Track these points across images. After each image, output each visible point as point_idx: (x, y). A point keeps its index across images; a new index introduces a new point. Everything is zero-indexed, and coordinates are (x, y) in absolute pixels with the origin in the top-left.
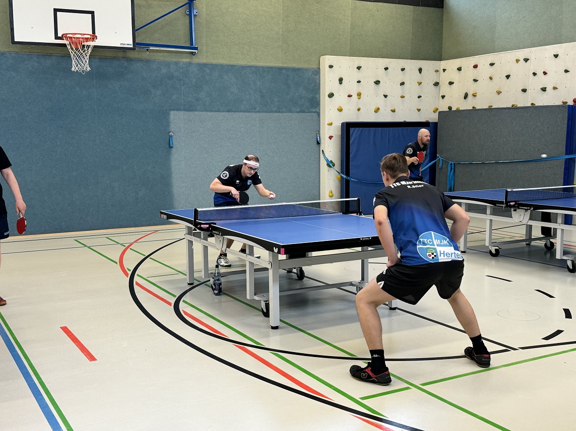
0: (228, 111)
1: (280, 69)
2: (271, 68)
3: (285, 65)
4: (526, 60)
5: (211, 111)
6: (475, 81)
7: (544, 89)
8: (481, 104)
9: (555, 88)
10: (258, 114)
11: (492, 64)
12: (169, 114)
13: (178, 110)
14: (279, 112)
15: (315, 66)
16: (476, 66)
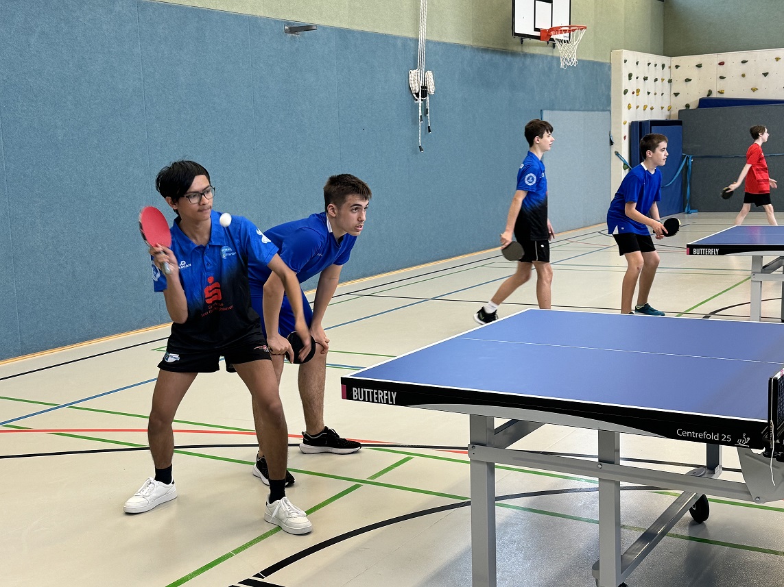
0: (570, 110)
1: (594, 63)
2: (589, 62)
3: (596, 60)
5: (562, 110)
6: (722, 78)
10: (583, 113)
11: (744, 62)
14: (593, 110)
15: (608, 61)
16: (722, 64)
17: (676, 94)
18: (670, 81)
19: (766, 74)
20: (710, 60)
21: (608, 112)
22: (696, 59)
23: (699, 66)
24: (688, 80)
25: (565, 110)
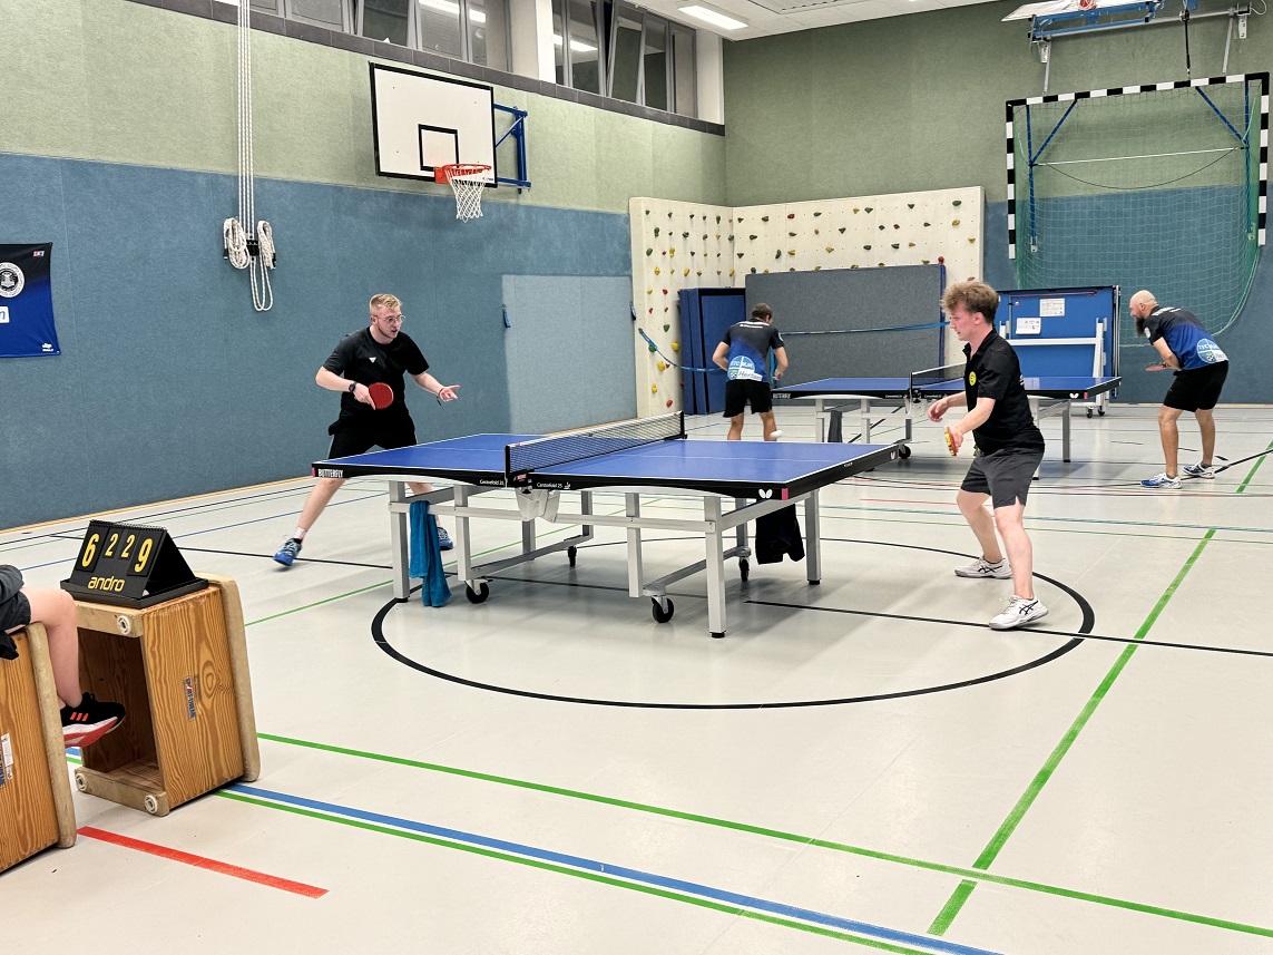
0: (554, 274)
1: (597, 214)
2: (588, 213)
3: (600, 210)
4: (868, 210)
5: (539, 274)
6: (792, 235)
7: (896, 247)
8: (803, 265)
9: (911, 245)
10: (579, 279)
11: (817, 215)
12: (501, 280)
13: (509, 273)
14: (597, 275)
15: (625, 212)
16: (791, 217)
17: (740, 255)
18: (731, 238)
19: (842, 230)
20: (778, 211)
21: (628, 278)
22: (762, 210)
23: (765, 219)
24: (753, 237)
25: (546, 274)
